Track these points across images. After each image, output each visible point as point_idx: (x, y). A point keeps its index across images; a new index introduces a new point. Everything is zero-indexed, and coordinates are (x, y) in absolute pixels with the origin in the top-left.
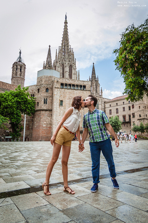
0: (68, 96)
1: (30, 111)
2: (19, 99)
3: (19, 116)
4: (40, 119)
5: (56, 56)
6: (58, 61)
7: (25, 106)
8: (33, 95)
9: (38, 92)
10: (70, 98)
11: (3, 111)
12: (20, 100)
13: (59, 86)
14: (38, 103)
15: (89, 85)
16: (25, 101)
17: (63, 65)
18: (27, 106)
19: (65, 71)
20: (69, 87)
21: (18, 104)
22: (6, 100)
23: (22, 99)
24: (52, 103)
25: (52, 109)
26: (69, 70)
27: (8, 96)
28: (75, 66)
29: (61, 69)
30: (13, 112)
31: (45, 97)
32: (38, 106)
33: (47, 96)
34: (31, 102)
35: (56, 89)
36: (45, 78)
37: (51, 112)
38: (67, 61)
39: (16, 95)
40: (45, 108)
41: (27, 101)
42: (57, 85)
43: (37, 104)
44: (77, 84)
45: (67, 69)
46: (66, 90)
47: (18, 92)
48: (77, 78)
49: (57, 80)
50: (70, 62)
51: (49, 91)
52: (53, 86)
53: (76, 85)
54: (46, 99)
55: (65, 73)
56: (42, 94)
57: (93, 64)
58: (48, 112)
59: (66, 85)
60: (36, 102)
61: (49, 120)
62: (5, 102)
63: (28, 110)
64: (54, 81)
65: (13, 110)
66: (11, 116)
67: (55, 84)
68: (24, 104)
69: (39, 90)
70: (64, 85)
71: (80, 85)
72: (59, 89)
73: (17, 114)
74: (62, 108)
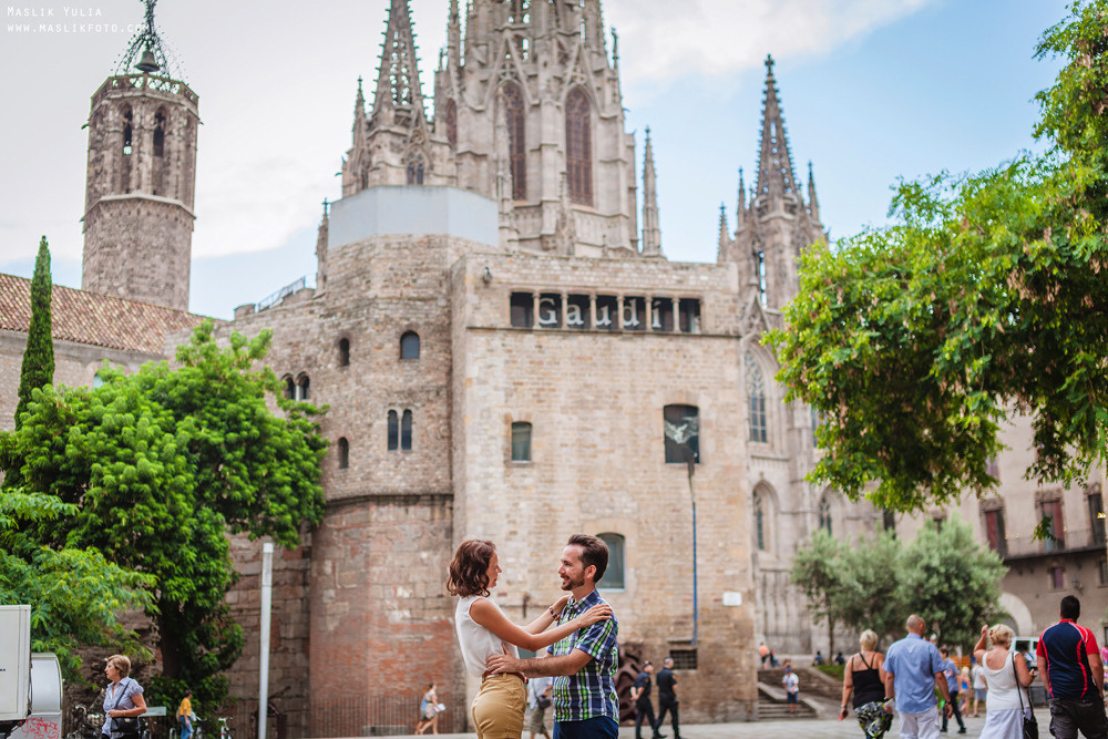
0: (565, 387)
1: (291, 508)
2: (212, 426)
3: (214, 554)
4: (368, 565)
5: (455, 17)
6: (474, 65)
7: (253, 478)
8: (300, 383)
9: (345, 361)
10: (581, 404)
11: (104, 526)
12: (215, 437)
13: (497, 311)
14: (344, 443)
15: (726, 291)
16: (251, 441)
17: (513, 92)
18: (270, 474)
19: (530, 143)
20: (570, 318)
21: (201, 465)
22: (122, 445)
23: (233, 423)
24: (449, 439)
25: (451, 487)
26: (568, 131)
27: (132, 406)
28: (617, 97)
29: (496, 127)
30: (175, 529)
31: (395, 398)
32: (344, 464)
33: (411, 393)
34: (295, 446)
35: (480, 340)
36: (392, 254)
37: (443, 512)
38: (542, 58)
39: (183, 396)
40: (399, 484)
41: (265, 434)
42: (485, 306)
43: (335, 450)
44: (632, 292)
45: (548, 126)
46: (553, 342)
47: (194, 375)
48: (632, 190)
49: (481, 272)
50: (571, 64)
51: (423, 352)
52: (449, 314)
53: (627, 300)
54: (407, 413)
55: (531, 160)
56: (370, 378)
57: (769, 63)
58: (420, 512)
59: (552, 301)
60: (331, 437)
61: (429, 572)
62: (115, 460)
63: (275, 508)
64: (461, 276)
65: (174, 512)
66: (158, 559)
67: (472, 297)
68: (243, 460)
69: (344, 344)
70: (537, 303)
71: (655, 299)
72: (497, 340)
73: (199, 540)
74: (528, 477)
